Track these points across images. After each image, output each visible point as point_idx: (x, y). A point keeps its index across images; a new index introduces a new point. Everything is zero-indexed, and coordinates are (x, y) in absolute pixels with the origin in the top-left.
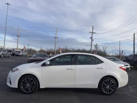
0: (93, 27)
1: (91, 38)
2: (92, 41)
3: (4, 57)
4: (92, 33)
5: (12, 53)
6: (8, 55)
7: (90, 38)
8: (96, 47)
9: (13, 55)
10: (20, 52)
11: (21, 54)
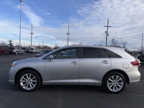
0: (108, 20)
1: (107, 32)
2: (107, 36)
3: (18, 54)
4: (108, 27)
5: (26, 50)
6: (21, 52)
7: (105, 32)
8: (113, 42)
9: (27, 52)
10: (33, 49)
11: (34, 51)
